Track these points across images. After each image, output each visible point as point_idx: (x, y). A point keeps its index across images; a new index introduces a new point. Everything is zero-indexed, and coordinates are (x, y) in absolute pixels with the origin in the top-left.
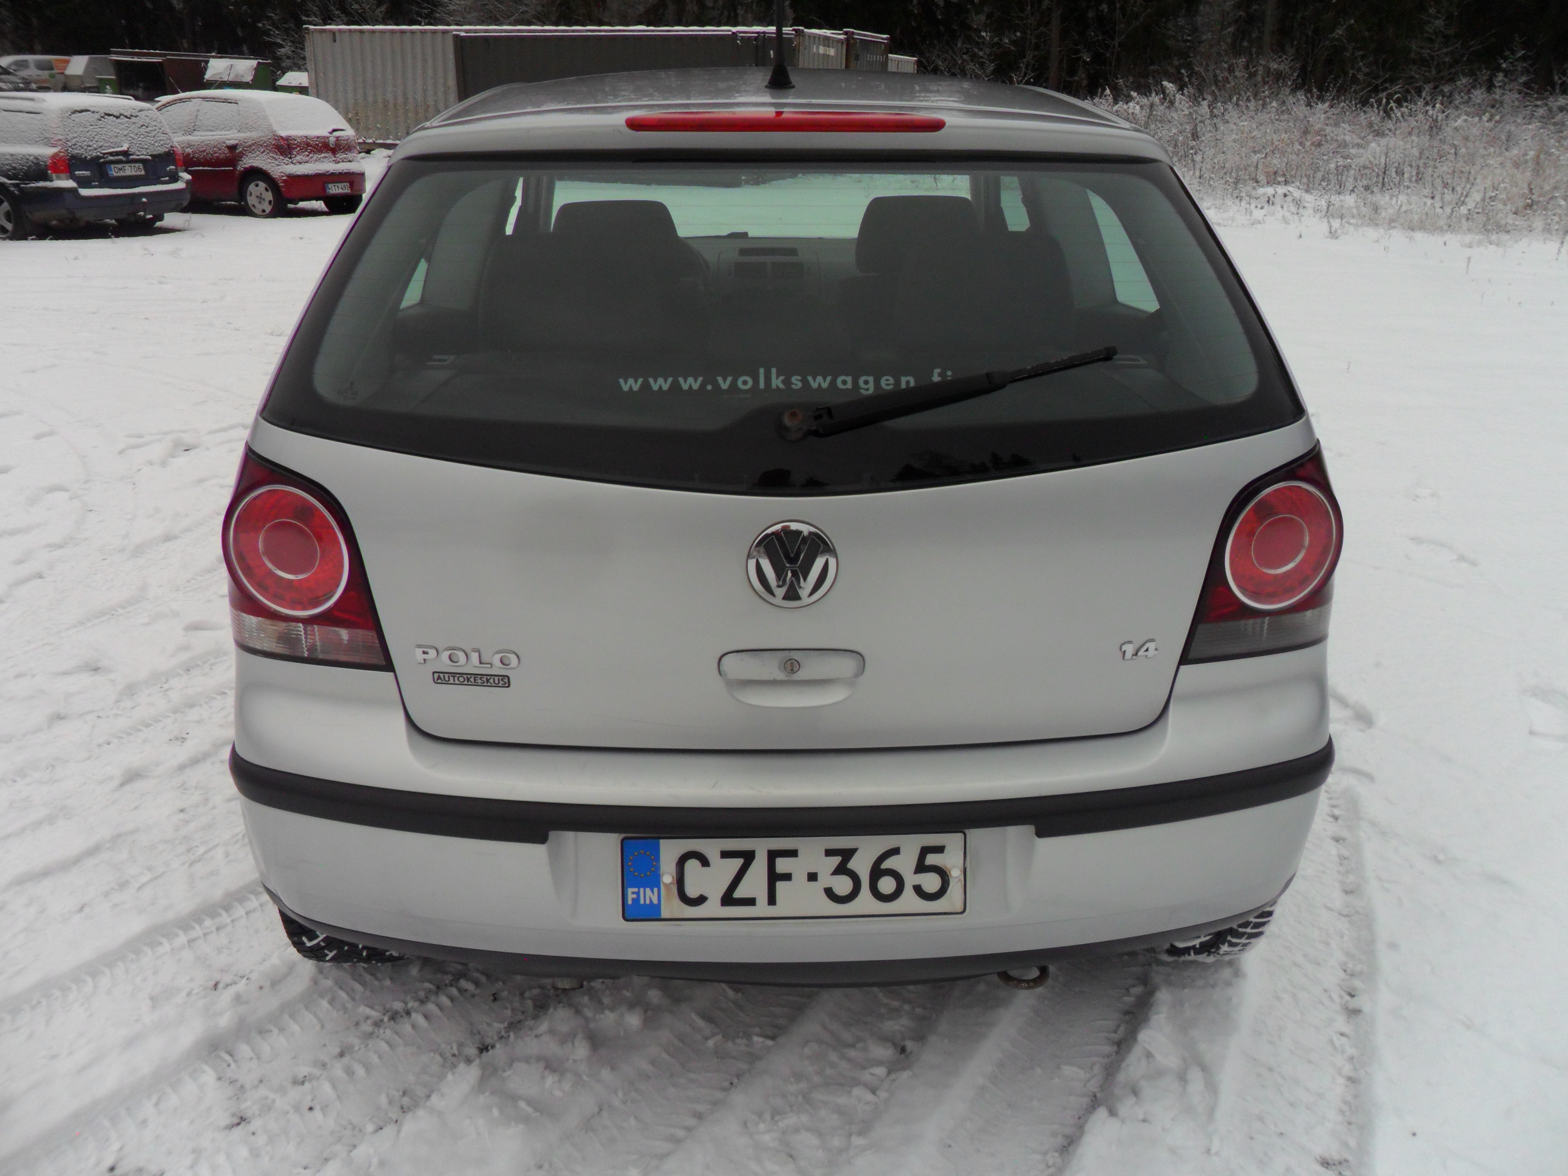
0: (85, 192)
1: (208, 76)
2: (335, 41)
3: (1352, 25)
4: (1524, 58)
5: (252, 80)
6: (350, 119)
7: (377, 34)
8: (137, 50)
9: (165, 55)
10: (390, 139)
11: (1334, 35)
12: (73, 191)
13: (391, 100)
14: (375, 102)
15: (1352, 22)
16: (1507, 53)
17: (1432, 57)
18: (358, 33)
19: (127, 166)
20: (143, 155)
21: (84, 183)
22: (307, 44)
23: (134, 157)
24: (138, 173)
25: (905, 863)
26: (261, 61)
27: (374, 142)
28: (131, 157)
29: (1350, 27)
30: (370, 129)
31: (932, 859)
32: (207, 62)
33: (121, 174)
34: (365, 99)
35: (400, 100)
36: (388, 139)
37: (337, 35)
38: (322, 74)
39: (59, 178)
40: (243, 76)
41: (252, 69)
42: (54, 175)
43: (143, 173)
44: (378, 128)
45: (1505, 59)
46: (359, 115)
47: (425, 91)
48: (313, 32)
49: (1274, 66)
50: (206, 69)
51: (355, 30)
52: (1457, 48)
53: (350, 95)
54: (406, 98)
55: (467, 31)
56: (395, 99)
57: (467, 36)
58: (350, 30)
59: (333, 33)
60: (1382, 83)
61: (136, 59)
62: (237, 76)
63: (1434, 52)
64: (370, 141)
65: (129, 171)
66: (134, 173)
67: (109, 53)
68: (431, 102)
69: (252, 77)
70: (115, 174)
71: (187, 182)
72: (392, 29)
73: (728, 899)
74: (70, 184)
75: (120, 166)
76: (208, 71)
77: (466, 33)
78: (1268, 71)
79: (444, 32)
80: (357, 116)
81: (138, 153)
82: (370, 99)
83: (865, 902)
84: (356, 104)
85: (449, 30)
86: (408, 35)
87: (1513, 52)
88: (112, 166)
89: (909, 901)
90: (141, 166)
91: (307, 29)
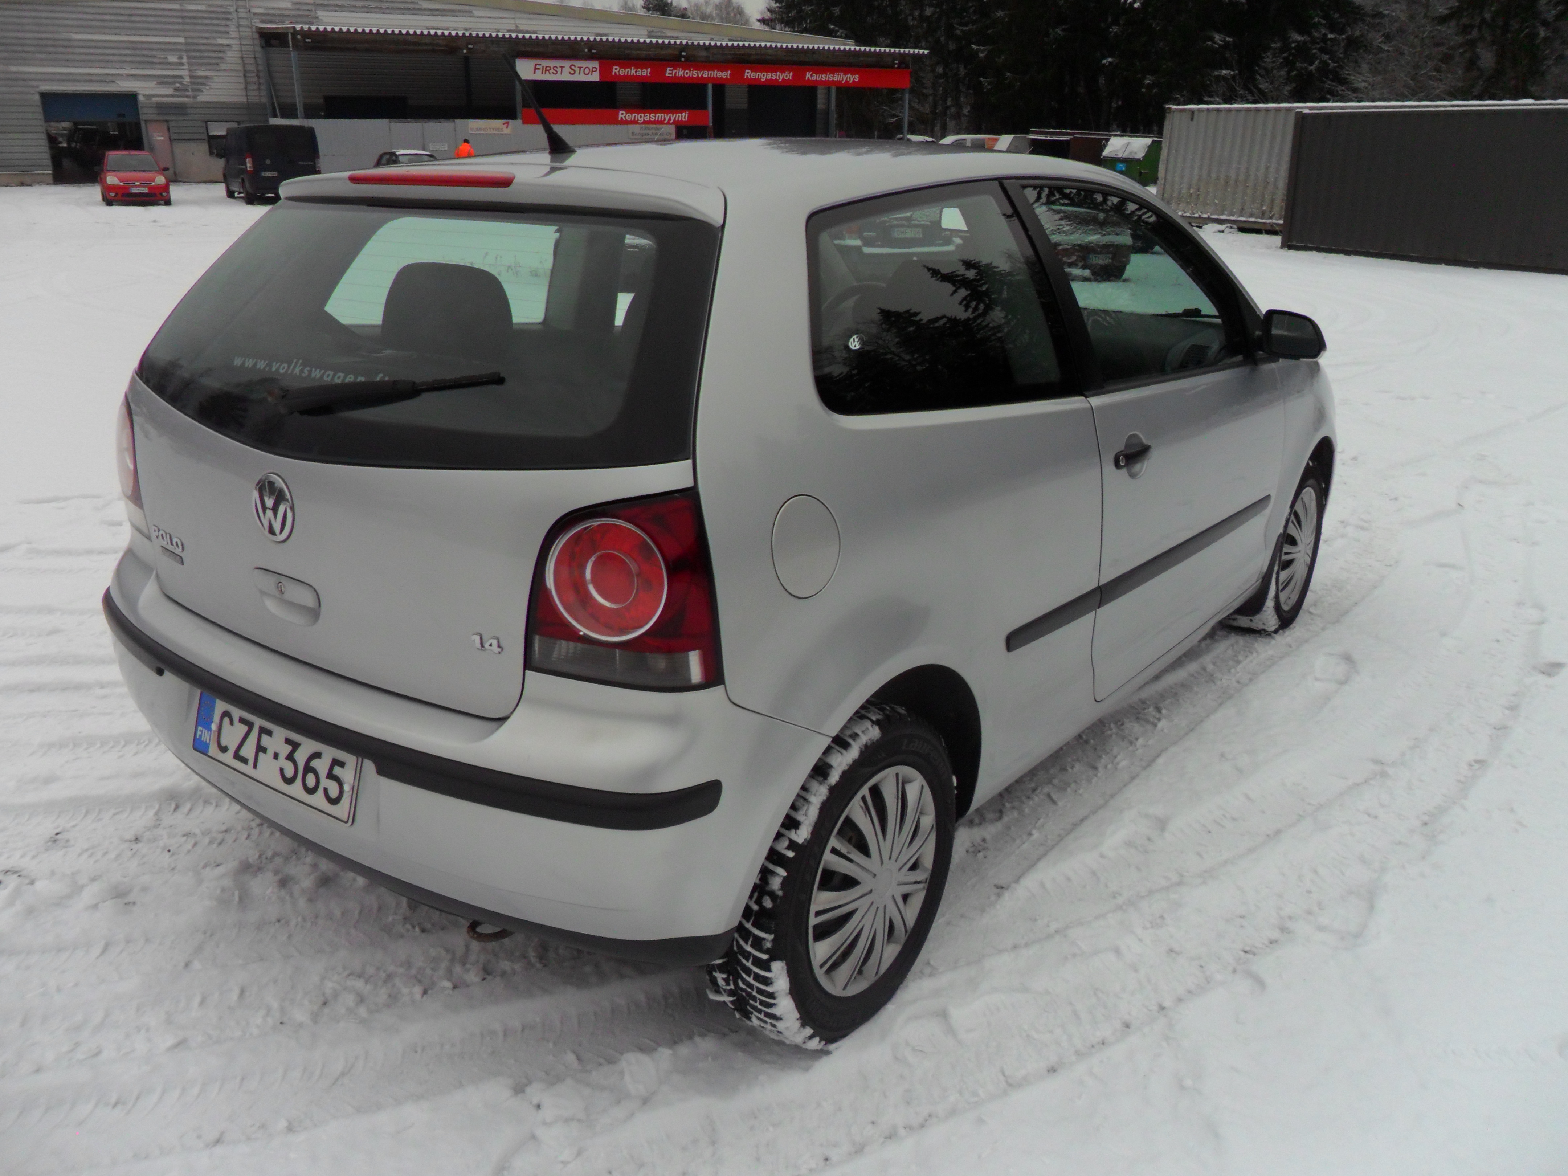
0: (867, 250)
1: (1106, 153)
2: (1192, 119)
5: (1143, 157)
6: (1191, 194)
7: (1233, 112)
8: (1051, 130)
9: (1073, 134)
10: (1225, 214)
12: (858, 249)
13: (1233, 177)
14: (1218, 178)
18: (1215, 112)
19: (908, 230)
20: (924, 221)
21: (868, 243)
22: (1167, 123)
23: (917, 222)
24: (917, 236)
25: (321, 766)
26: (1156, 139)
27: (1209, 217)
28: (913, 222)
30: (1208, 204)
31: (337, 770)
32: (1108, 140)
33: (903, 236)
34: (1209, 175)
35: (1242, 177)
36: (1222, 214)
37: (1196, 113)
38: (1174, 151)
39: (850, 238)
40: (1136, 153)
41: (1146, 147)
42: (847, 236)
43: (921, 236)
44: (1216, 204)
46: (1200, 190)
47: (1267, 168)
48: (1174, 112)
50: (1105, 146)
51: (1213, 109)
53: (1196, 171)
54: (1248, 175)
55: (1311, 108)
56: (1237, 175)
57: (1312, 113)
58: (1208, 110)
59: (1192, 112)
61: (1049, 138)
62: (1131, 153)
64: (1205, 216)
65: (910, 234)
66: (913, 236)
67: (1028, 132)
68: (1271, 179)
69: (1144, 155)
70: (897, 236)
71: (958, 246)
72: (1248, 108)
74: (857, 242)
75: (902, 229)
76: (1107, 148)
77: (1310, 110)
79: (1288, 110)
80: (1198, 191)
81: (919, 219)
82: (1214, 175)
83: (296, 789)
84: (1200, 179)
85: (1293, 107)
86: (1262, 114)
88: (896, 229)
89: (319, 799)
90: (920, 230)
91: (1170, 108)
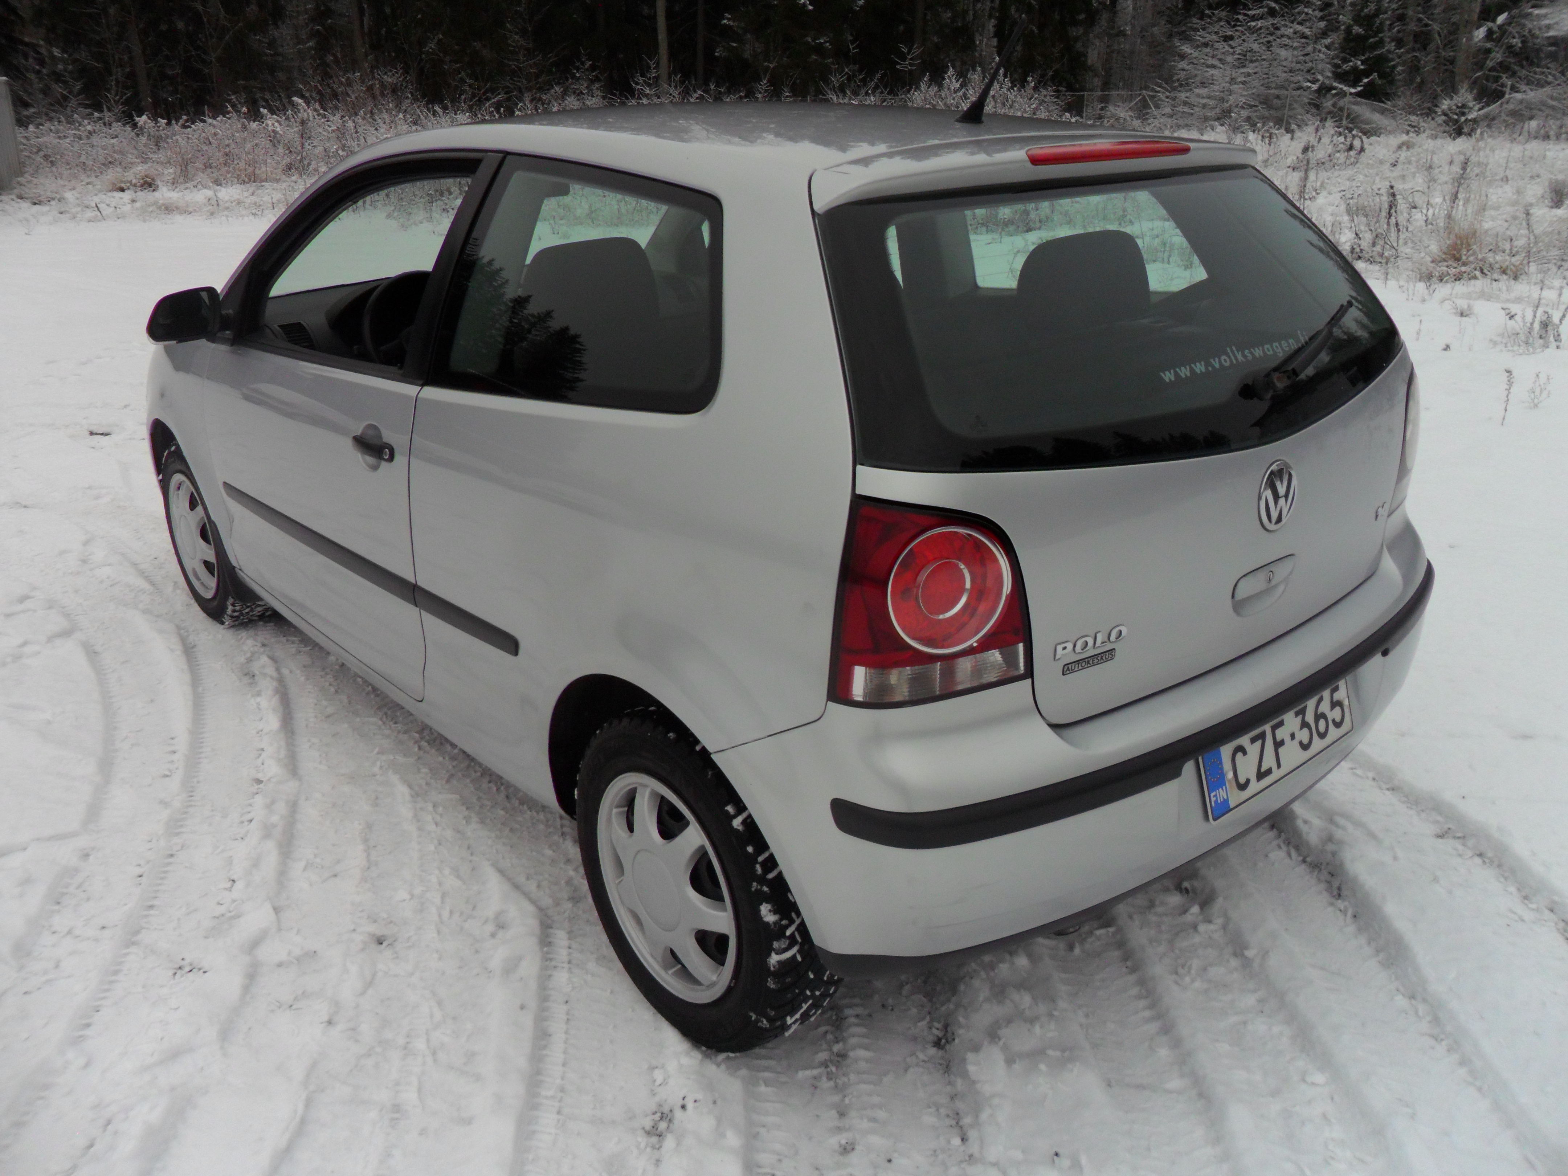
3: (441, 39)
4: (593, 68)
11: (427, 49)
15: (441, 36)
16: (578, 64)
17: (520, 68)
29: (440, 40)
45: (578, 69)
49: (388, 79)
52: (539, 60)
60: (484, 94)
63: (520, 63)
73: (1261, 775)
78: (383, 85)
87: (583, 63)
